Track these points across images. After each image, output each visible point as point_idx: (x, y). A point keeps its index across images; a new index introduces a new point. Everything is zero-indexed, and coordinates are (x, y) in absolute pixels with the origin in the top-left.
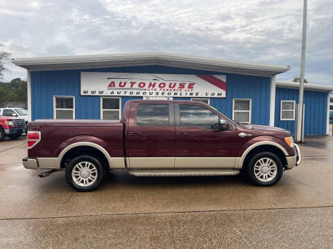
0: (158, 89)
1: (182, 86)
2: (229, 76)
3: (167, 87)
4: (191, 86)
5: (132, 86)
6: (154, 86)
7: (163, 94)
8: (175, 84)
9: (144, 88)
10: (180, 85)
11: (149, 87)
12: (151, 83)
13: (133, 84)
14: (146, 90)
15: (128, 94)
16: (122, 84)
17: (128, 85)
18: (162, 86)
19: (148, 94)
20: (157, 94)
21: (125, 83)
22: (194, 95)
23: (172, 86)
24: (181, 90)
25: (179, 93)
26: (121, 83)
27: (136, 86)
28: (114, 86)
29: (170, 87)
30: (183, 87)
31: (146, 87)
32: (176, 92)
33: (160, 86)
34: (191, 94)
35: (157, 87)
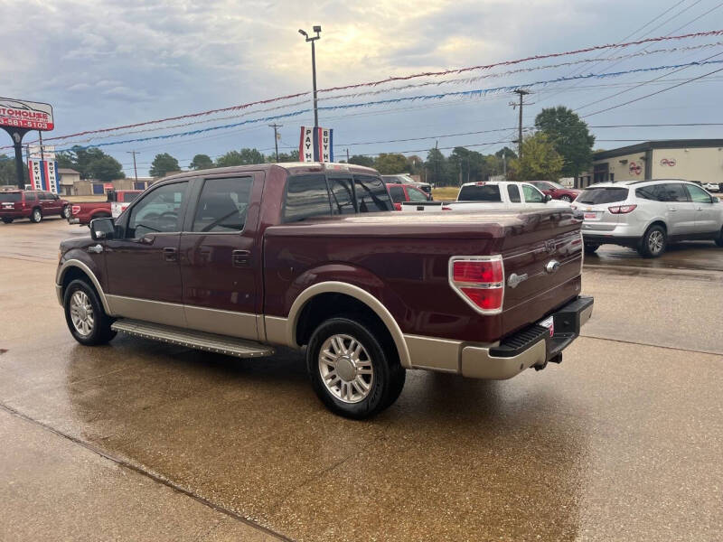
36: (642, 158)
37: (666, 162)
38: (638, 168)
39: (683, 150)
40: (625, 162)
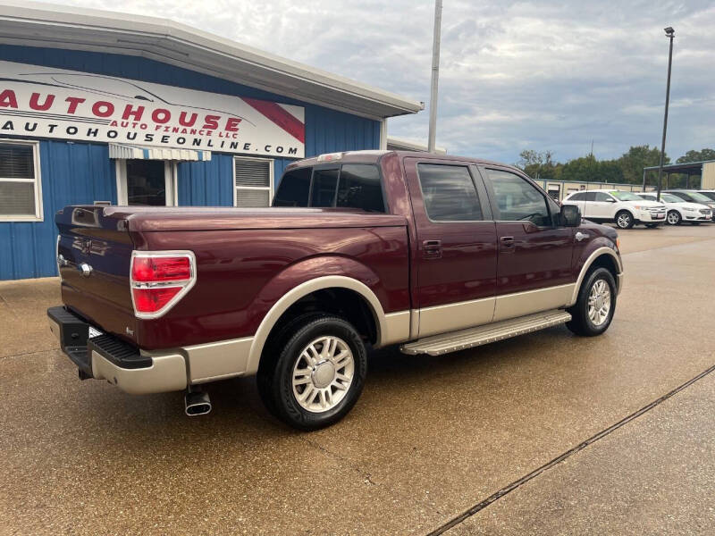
0: (152, 125)
1: (211, 122)
2: (310, 109)
3: (174, 122)
4: (232, 125)
5: (72, 109)
6: (138, 115)
7: (164, 139)
8: (194, 117)
9: (112, 118)
10: (208, 119)
11: (125, 116)
12: (129, 107)
13: (74, 103)
14: (115, 123)
15: (60, 133)
16: (41, 102)
17: (60, 107)
18: (161, 117)
19: (122, 138)
20: (149, 137)
21: (50, 99)
22: (240, 149)
23: (187, 119)
24: (209, 133)
25: (205, 139)
26: (35, 97)
27: (84, 110)
28: (14, 103)
29: (182, 121)
30: (216, 126)
31: (117, 116)
32: (197, 136)
33: (155, 117)
34: (234, 145)
35: (146, 117)
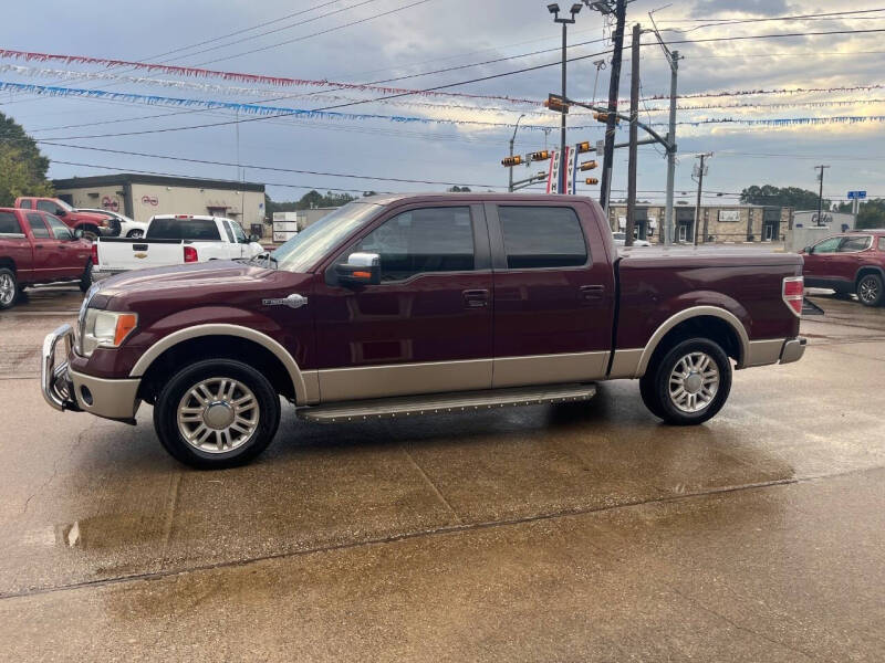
36: (117, 193)
37: (147, 200)
38: (115, 204)
39: (164, 187)
40: (95, 196)
